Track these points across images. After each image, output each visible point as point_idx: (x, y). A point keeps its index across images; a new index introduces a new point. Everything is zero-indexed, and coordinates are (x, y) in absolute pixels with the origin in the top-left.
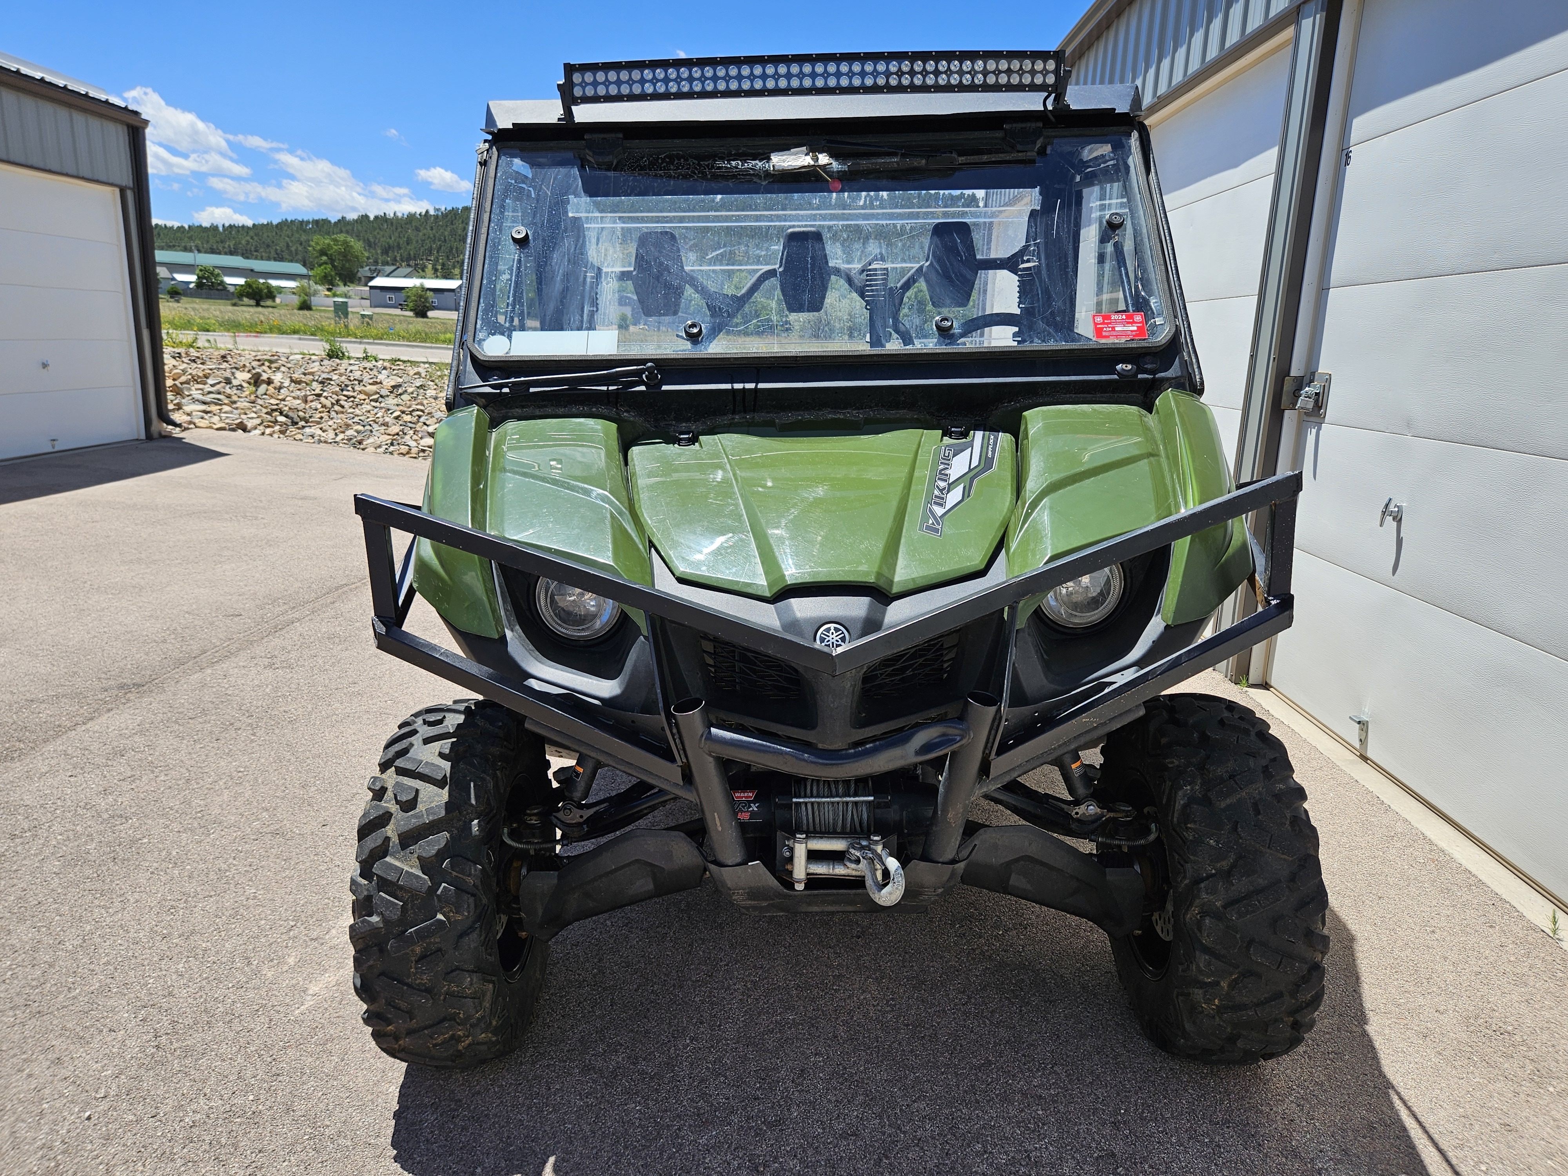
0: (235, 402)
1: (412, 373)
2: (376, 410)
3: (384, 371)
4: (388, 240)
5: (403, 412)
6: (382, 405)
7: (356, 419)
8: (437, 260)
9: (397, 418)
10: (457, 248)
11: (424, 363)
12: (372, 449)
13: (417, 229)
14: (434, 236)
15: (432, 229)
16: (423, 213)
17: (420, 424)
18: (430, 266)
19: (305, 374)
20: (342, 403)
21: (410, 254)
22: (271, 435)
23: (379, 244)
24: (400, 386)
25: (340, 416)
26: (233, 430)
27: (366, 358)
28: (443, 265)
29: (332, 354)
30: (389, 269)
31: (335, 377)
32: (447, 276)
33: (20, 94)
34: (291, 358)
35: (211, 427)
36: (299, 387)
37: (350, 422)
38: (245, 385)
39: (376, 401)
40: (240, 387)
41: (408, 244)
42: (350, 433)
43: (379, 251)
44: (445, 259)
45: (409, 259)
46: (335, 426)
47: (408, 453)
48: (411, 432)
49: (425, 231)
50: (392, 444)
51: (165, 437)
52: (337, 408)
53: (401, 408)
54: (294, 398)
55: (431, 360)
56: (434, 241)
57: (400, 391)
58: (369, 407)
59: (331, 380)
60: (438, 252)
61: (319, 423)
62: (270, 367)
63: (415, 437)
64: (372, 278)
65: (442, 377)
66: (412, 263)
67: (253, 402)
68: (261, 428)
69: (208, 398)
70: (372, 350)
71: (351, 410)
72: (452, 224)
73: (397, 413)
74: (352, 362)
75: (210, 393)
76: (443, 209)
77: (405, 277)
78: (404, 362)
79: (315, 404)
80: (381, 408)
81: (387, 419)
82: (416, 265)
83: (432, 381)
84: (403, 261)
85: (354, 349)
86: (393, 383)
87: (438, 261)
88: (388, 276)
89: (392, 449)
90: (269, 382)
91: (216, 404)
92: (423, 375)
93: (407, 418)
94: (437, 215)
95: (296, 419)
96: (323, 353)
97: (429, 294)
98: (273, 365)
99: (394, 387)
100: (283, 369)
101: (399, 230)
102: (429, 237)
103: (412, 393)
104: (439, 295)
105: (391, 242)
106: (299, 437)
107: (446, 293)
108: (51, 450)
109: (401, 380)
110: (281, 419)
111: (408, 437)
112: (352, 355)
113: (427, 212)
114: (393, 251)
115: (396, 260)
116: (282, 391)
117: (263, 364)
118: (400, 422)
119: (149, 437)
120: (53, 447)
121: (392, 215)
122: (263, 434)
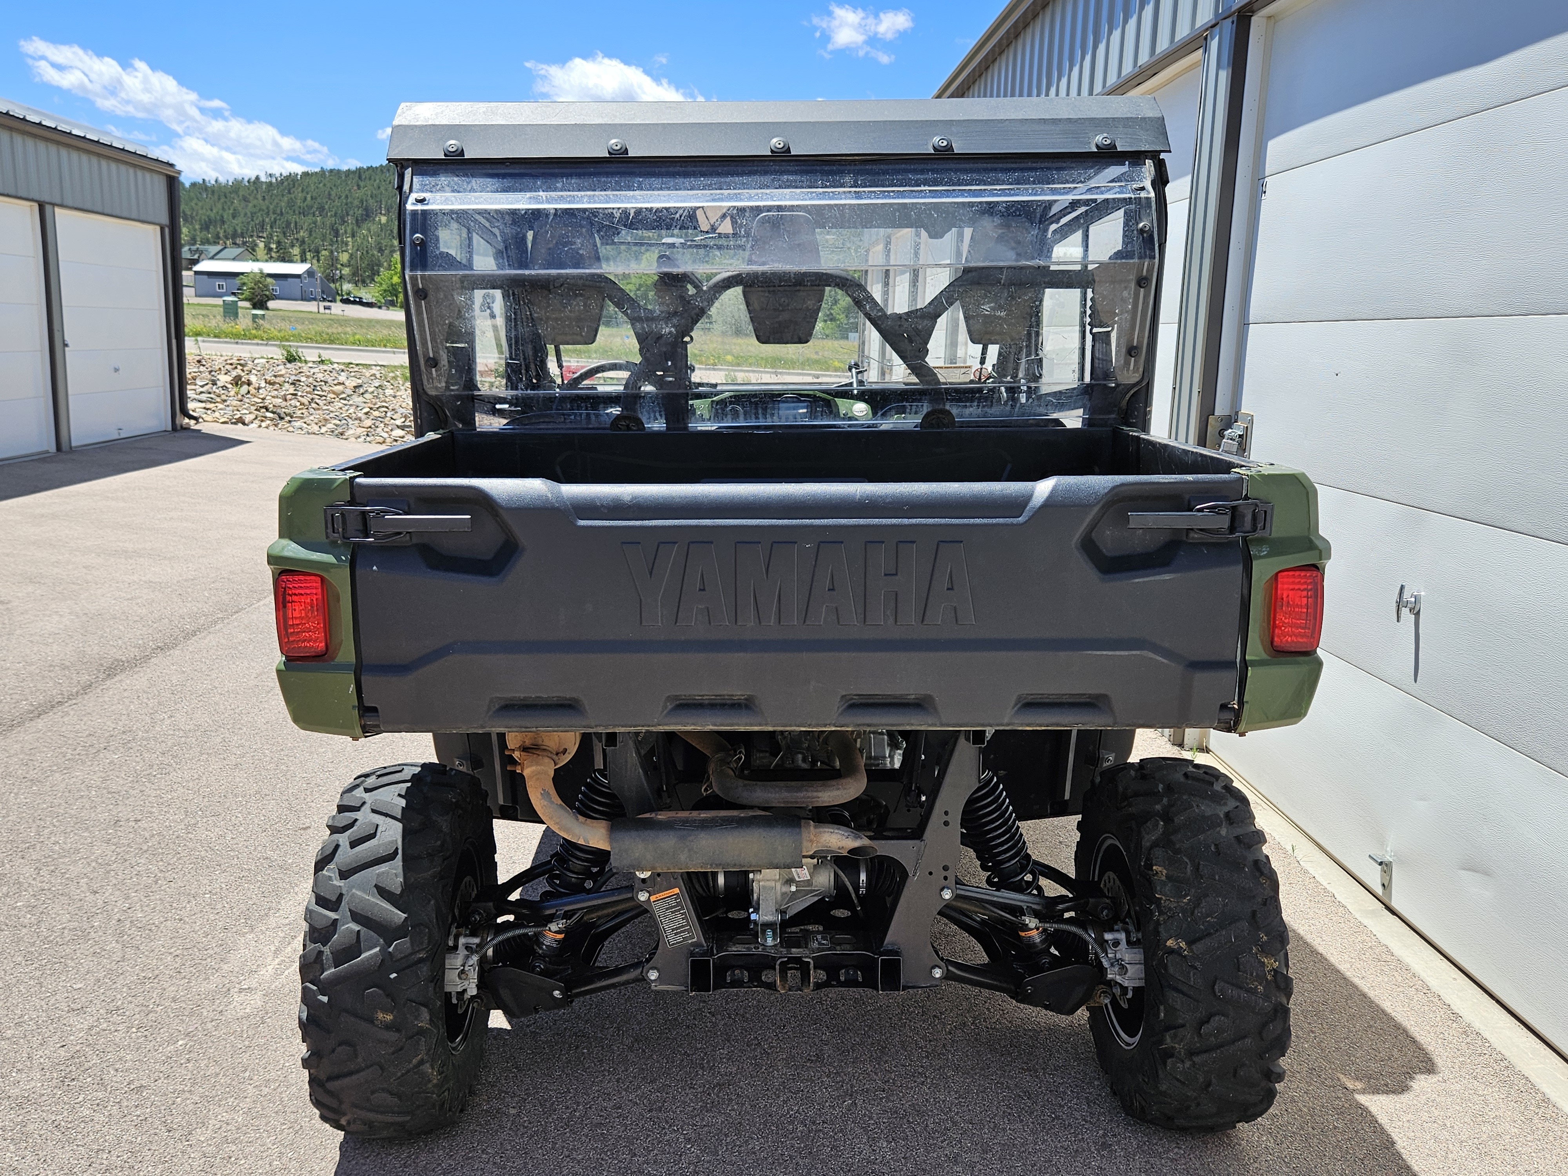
0: (225, 401)
1: (368, 375)
2: (347, 408)
3: (342, 374)
4: (209, 212)
5: (371, 409)
6: (351, 402)
7: (332, 415)
8: (270, 237)
9: (366, 413)
10: (296, 223)
11: (375, 365)
12: (353, 439)
13: (245, 199)
14: (268, 208)
15: (264, 199)
16: (253, 179)
17: (388, 419)
18: (262, 245)
19: (275, 376)
20: (317, 401)
21: (236, 231)
22: (267, 427)
23: (198, 218)
24: (361, 386)
25: (318, 412)
26: (235, 423)
27: (322, 362)
28: (279, 243)
29: (291, 359)
30: (213, 249)
31: (303, 379)
32: (285, 258)
33: (81, 153)
34: (256, 362)
35: (215, 421)
36: (275, 387)
37: (328, 417)
38: (229, 386)
39: (345, 399)
40: (224, 387)
41: (234, 217)
42: (330, 426)
43: (197, 227)
44: (281, 236)
45: (234, 235)
46: (316, 420)
47: (384, 442)
48: (382, 425)
49: (255, 202)
50: (367, 435)
51: (185, 429)
52: (314, 405)
53: (369, 405)
54: (273, 397)
55: (380, 363)
56: (268, 214)
57: (362, 391)
58: (341, 405)
59: (300, 381)
60: (271, 227)
61: (302, 418)
62: (243, 371)
63: (386, 429)
64: (195, 262)
65: (395, 378)
66: (239, 241)
67: (241, 401)
68: (256, 421)
69: (203, 397)
70: (326, 354)
71: (325, 407)
72: (289, 193)
73: (367, 410)
74: (310, 365)
75: (201, 392)
76: (278, 175)
77: (234, 259)
78: (357, 365)
79: (293, 402)
80: (351, 405)
81: (360, 415)
82: (244, 243)
83: (388, 382)
84: (228, 239)
85: (310, 354)
86: (355, 385)
87: (272, 238)
88: (212, 258)
89: (368, 439)
90: (249, 383)
91: (211, 402)
92: (378, 376)
93: (376, 413)
94: (271, 183)
95: (283, 415)
96: (281, 357)
97: (269, 280)
98: (245, 369)
99: (355, 387)
100: (254, 371)
101: (223, 200)
102: (260, 210)
103: (373, 392)
104: (282, 282)
105: (212, 215)
106: (291, 429)
107: (289, 279)
108: (117, 437)
109: (360, 381)
110: (269, 415)
111: (379, 430)
112: (308, 359)
113: (257, 178)
114: (215, 226)
115: (219, 238)
116: (260, 391)
117: (236, 368)
118: (372, 417)
119: (174, 428)
120: (119, 434)
121: (213, 182)
122: (260, 426)
